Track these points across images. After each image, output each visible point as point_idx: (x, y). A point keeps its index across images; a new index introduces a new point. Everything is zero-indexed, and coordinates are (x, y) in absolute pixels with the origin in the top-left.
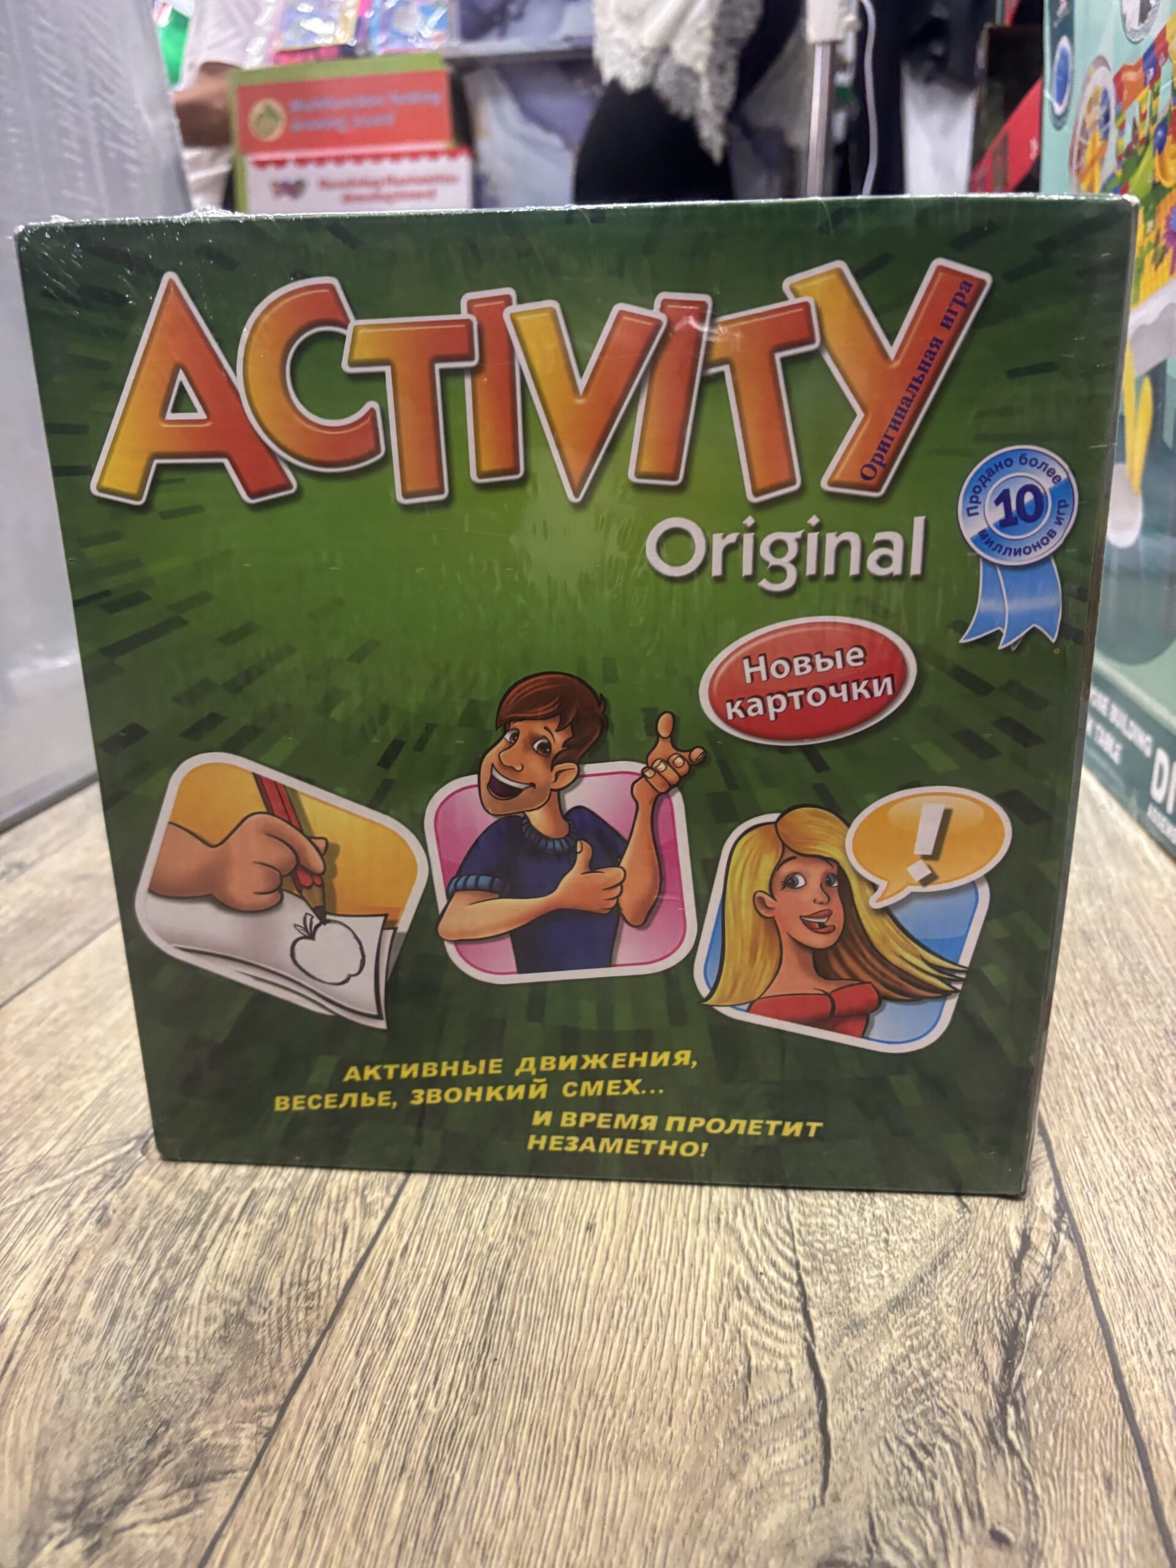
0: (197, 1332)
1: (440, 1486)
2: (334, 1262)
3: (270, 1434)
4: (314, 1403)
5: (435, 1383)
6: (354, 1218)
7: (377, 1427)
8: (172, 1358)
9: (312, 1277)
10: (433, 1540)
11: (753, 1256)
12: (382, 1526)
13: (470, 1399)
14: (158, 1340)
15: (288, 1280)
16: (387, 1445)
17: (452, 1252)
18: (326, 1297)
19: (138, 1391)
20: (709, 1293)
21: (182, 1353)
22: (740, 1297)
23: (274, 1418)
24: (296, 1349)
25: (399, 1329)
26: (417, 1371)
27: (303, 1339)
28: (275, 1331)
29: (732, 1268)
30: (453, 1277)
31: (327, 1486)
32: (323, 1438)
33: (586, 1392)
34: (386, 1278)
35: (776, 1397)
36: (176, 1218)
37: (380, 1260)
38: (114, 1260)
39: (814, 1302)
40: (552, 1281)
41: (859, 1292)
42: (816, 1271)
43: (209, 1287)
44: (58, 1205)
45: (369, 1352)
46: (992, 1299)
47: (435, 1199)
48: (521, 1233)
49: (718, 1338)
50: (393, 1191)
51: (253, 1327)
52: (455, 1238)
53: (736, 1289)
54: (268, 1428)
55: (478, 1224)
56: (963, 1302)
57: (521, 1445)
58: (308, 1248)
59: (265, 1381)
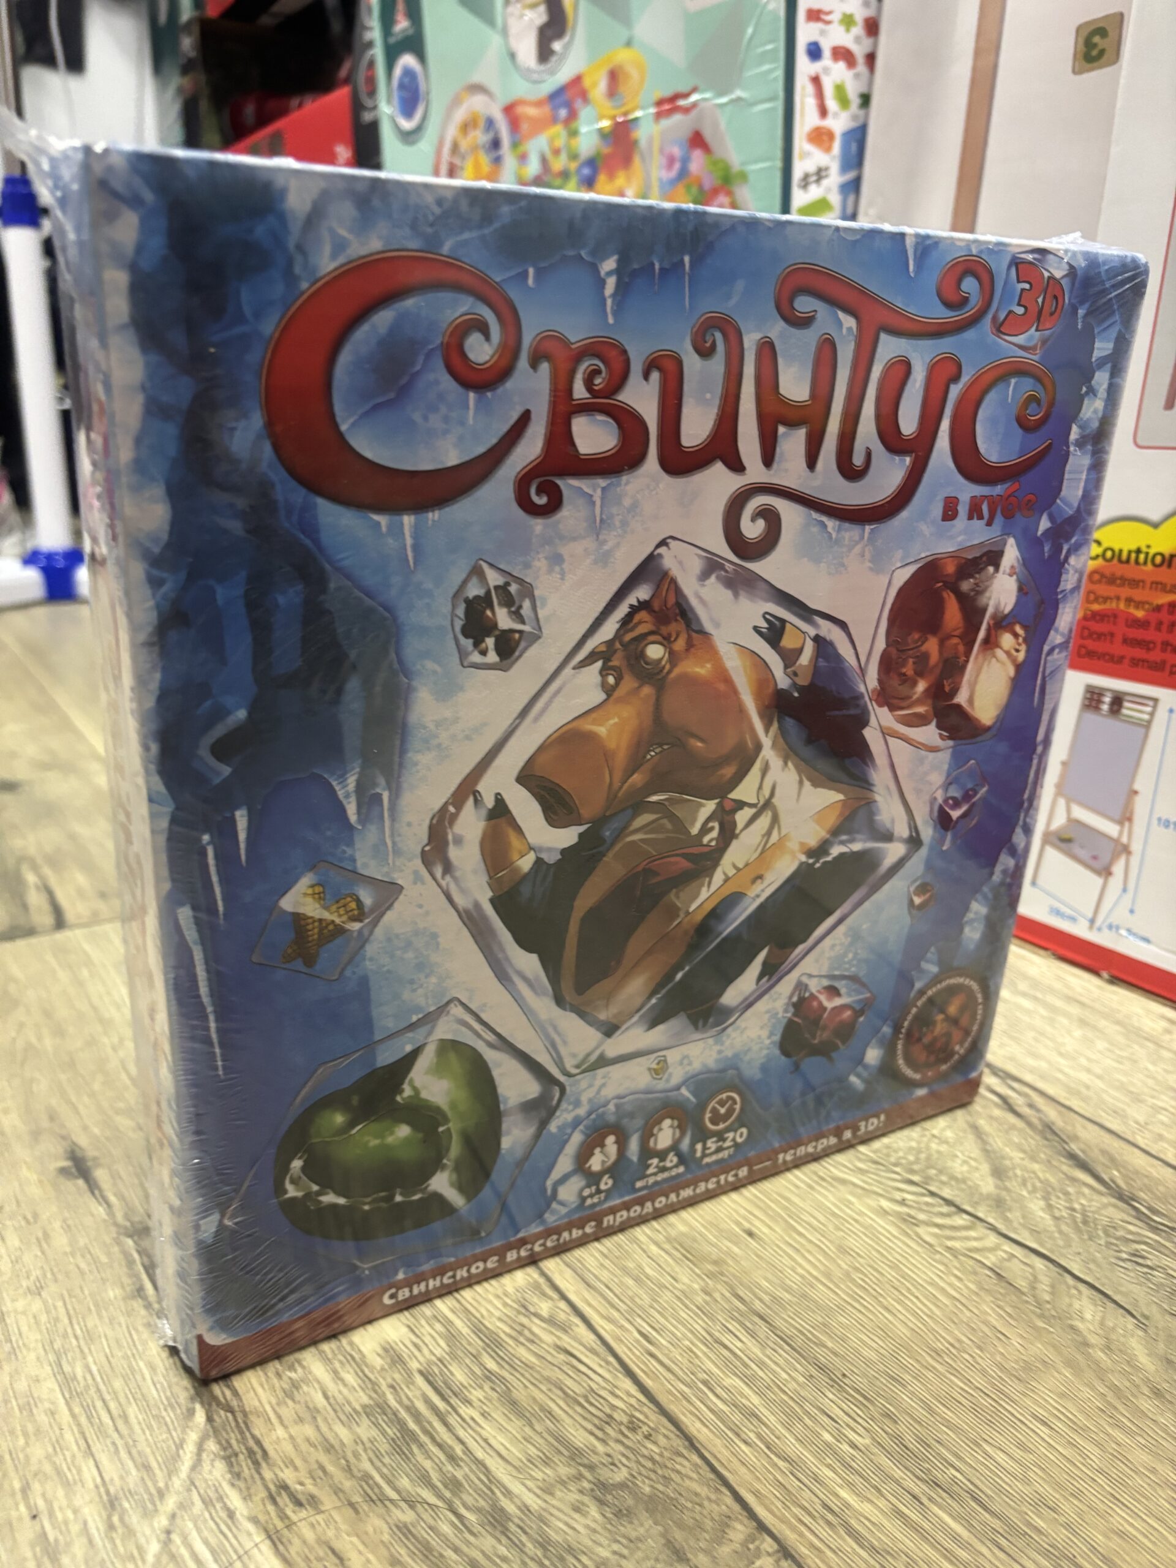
0: (587, 1527)
1: (956, 1488)
2: (603, 1384)
3: (785, 1553)
4: (779, 1505)
5: (836, 1422)
6: (559, 1338)
7: (851, 1485)
9: (608, 1411)
10: (1009, 1526)
11: (881, 1192)
13: (876, 1415)
15: (590, 1426)
16: (879, 1491)
17: (684, 1315)
18: (647, 1417)
20: (895, 1233)
21: (604, 1553)
22: (916, 1225)
23: (769, 1539)
24: (694, 1476)
25: (744, 1401)
26: (809, 1422)
27: (686, 1463)
28: (653, 1476)
29: (881, 1207)
30: (717, 1334)
31: (888, 1553)
32: (829, 1523)
33: (933, 1354)
34: (669, 1369)
35: (1031, 1278)
36: (384, 1446)
37: (638, 1357)
38: (385, 1527)
39: (958, 1201)
40: (789, 1289)
41: (969, 1179)
42: (928, 1179)
43: (528, 1483)
44: (218, 1520)
45: (752, 1435)
46: (1033, 1141)
47: (600, 1281)
48: (710, 1267)
49: (945, 1261)
50: (550, 1292)
51: (628, 1486)
52: (667, 1302)
53: (905, 1220)
54: (778, 1551)
55: (666, 1280)
56: (1024, 1152)
57: (955, 1420)
58: (561, 1389)
59: (713, 1519)
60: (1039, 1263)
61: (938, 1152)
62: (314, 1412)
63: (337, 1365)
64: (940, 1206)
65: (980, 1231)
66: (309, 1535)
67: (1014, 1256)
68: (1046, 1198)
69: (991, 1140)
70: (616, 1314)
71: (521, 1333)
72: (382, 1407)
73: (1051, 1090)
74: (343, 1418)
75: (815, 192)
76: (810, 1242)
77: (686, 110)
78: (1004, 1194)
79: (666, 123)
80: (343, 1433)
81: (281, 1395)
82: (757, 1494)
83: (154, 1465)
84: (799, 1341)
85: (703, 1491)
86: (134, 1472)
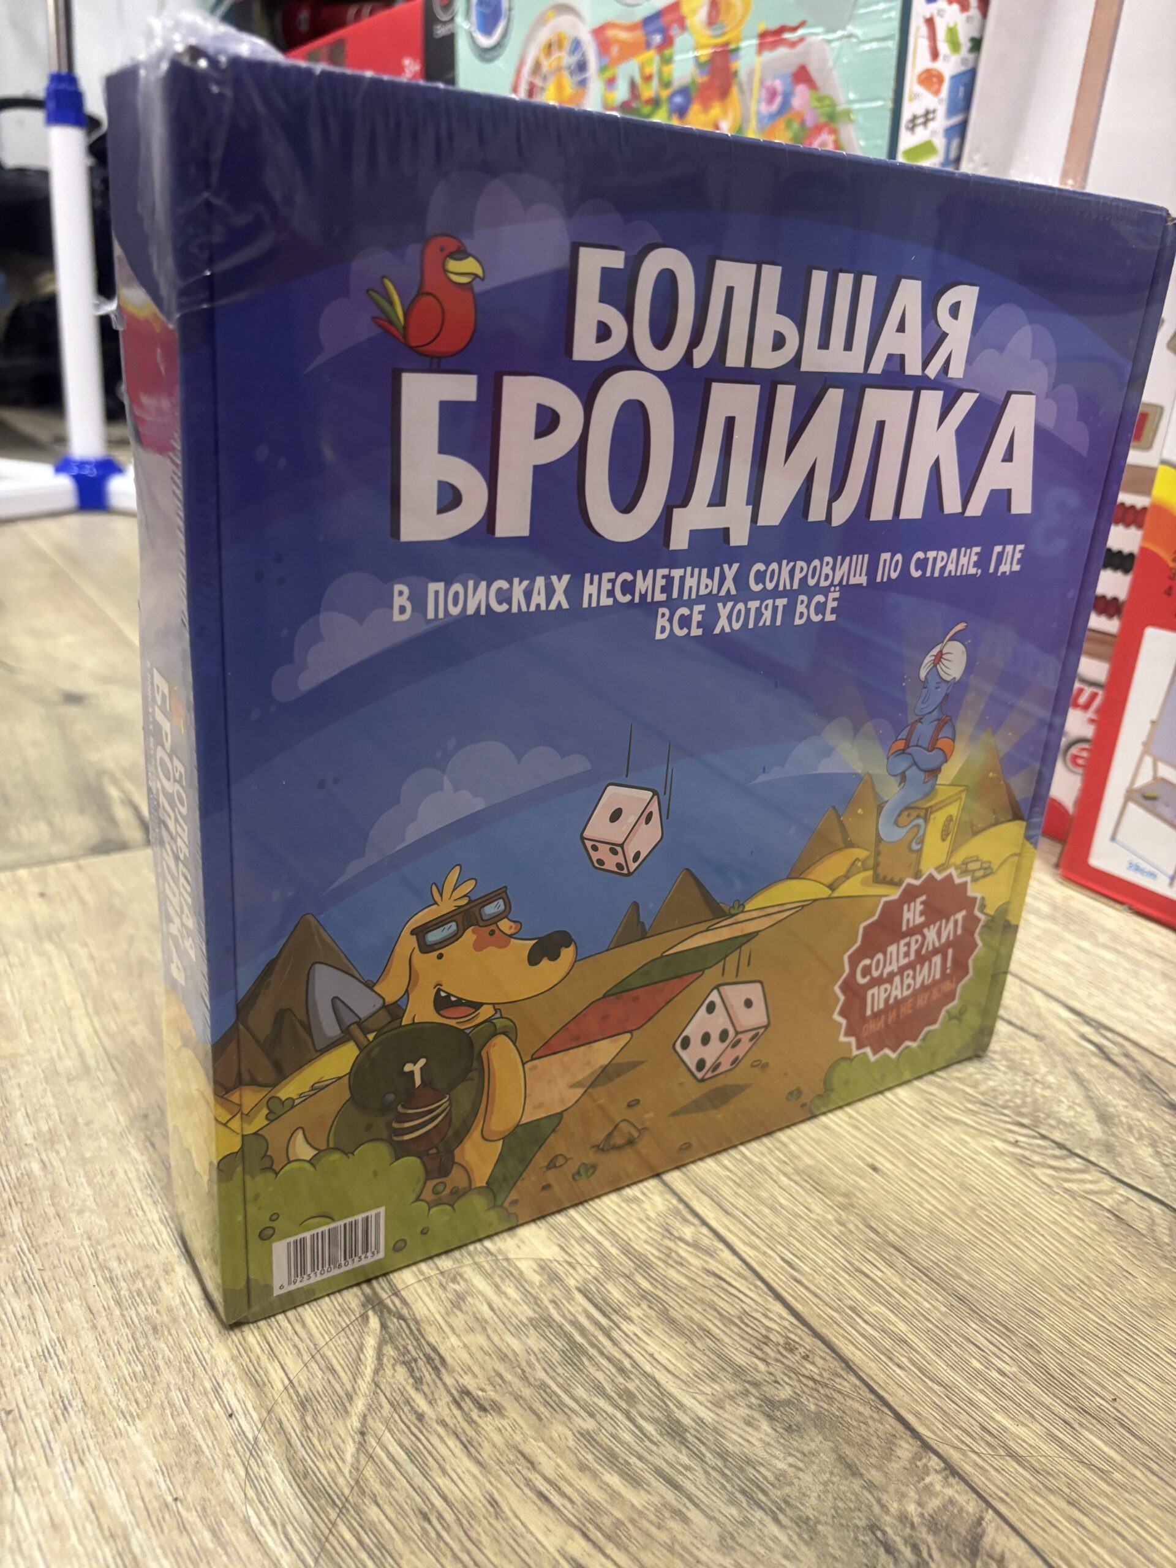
0: (761, 1440)
1: (1103, 1415)
2: (756, 1307)
3: (951, 1470)
4: (938, 1425)
5: (981, 1349)
6: (704, 1261)
7: (1004, 1410)
8: (781, 1478)
9: (764, 1332)
10: (1158, 1451)
11: (995, 1133)
12: (1121, 1469)
13: (1019, 1345)
14: (742, 1469)
15: (749, 1346)
16: (1031, 1415)
17: (823, 1244)
18: (801, 1339)
19: (803, 1522)
21: (781, 1465)
22: (1032, 1167)
23: (935, 1458)
24: (856, 1396)
25: (892, 1327)
26: (955, 1348)
27: (846, 1384)
28: (816, 1394)
29: (995, 1147)
30: (857, 1263)
31: (1049, 1473)
32: (989, 1445)
34: (816, 1295)
35: (1149, 1221)
36: (556, 1357)
37: (784, 1282)
38: (569, 1434)
39: (1069, 1144)
40: (918, 1223)
41: (1077, 1124)
42: (1037, 1122)
43: (699, 1397)
44: (407, 1422)
45: (904, 1360)
46: (1134, 1090)
47: (737, 1208)
48: (840, 1199)
49: (1065, 1202)
50: (690, 1217)
51: (794, 1403)
52: (805, 1231)
53: (1021, 1161)
54: (945, 1469)
55: (800, 1210)
56: (1127, 1100)
57: (1096, 1353)
58: (716, 1310)
59: (878, 1437)
60: (1155, 1208)
61: (1043, 1096)
62: (483, 1323)
63: (498, 1280)
64: (1053, 1149)
65: (1093, 1175)
66: (498, 1439)
67: (1129, 1199)
68: (1153, 1145)
69: (1092, 1087)
70: (758, 1242)
71: (668, 1255)
72: (549, 1322)
73: (1144, 1042)
74: (512, 1329)
75: (921, 135)
76: (933, 1178)
77: (793, 44)
78: (1112, 1139)
79: (767, 55)
80: (515, 1343)
81: (449, 1305)
82: (917, 1415)
83: (338, 1368)
84: (936, 1273)
85: (867, 1411)
86: (319, 1374)
